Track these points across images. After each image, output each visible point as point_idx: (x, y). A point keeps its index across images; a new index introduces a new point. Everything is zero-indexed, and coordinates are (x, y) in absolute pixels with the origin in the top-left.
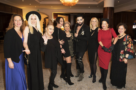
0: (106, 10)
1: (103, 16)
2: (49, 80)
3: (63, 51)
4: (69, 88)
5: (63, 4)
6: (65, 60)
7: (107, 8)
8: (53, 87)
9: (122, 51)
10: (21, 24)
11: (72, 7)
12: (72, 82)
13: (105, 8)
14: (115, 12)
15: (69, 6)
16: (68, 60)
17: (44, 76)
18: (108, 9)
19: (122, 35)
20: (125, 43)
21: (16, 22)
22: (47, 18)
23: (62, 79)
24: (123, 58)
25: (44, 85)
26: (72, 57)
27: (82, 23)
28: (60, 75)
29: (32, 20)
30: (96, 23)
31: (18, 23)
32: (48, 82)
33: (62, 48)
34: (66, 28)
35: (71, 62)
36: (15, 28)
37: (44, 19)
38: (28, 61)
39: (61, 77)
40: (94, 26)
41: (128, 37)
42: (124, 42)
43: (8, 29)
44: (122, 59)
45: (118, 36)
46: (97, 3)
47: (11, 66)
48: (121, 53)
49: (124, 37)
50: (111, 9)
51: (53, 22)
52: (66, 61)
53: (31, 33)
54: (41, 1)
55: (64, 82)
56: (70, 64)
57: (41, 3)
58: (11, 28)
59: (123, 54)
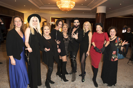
0: (98, 15)
1: (95, 21)
2: (46, 76)
3: (59, 51)
4: (64, 84)
5: (60, 9)
6: (61, 58)
7: (100, 13)
8: (50, 83)
9: (114, 52)
10: (21, 25)
11: (68, 12)
12: (67, 79)
13: (98, 13)
14: (106, 18)
15: (65, 11)
16: (64, 58)
17: (41, 73)
18: (101, 15)
19: (114, 38)
20: (117, 45)
21: (16, 23)
22: (45, 22)
23: (58, 76)
24: (115, 58)
25: (42, 81)
26: (67, 56)
27: (78, 26)
28: (56, 73)
29: (34, 22)
30: (88, 26)
31: (18, 23)
32: (46, 79)
33: (59, 48)
34: (64, 29)
35: (66, 61)
36: (15, 29)
37: (43, 23)
38: (28, 59)
39: (57, 74)
40: (86, 29)
41: (119, 39)
42: (116, 43)
43: (10, 30)
44: (113, 59)
45: (109, 38)
46: (90, 9)
47: (14, 63)
48: (113, 54)
49: (116, 39)
50: (104, 14)
51: (51, 25)
52: (62, 60)
53: (32, 34)
54: (40, 7)
55: (60, 78)
56: (66, 62)
57: (40, 8)
58: (12, 28)
59: (115, 55)
